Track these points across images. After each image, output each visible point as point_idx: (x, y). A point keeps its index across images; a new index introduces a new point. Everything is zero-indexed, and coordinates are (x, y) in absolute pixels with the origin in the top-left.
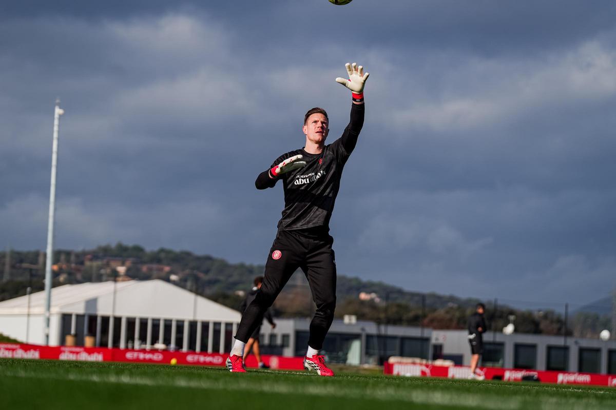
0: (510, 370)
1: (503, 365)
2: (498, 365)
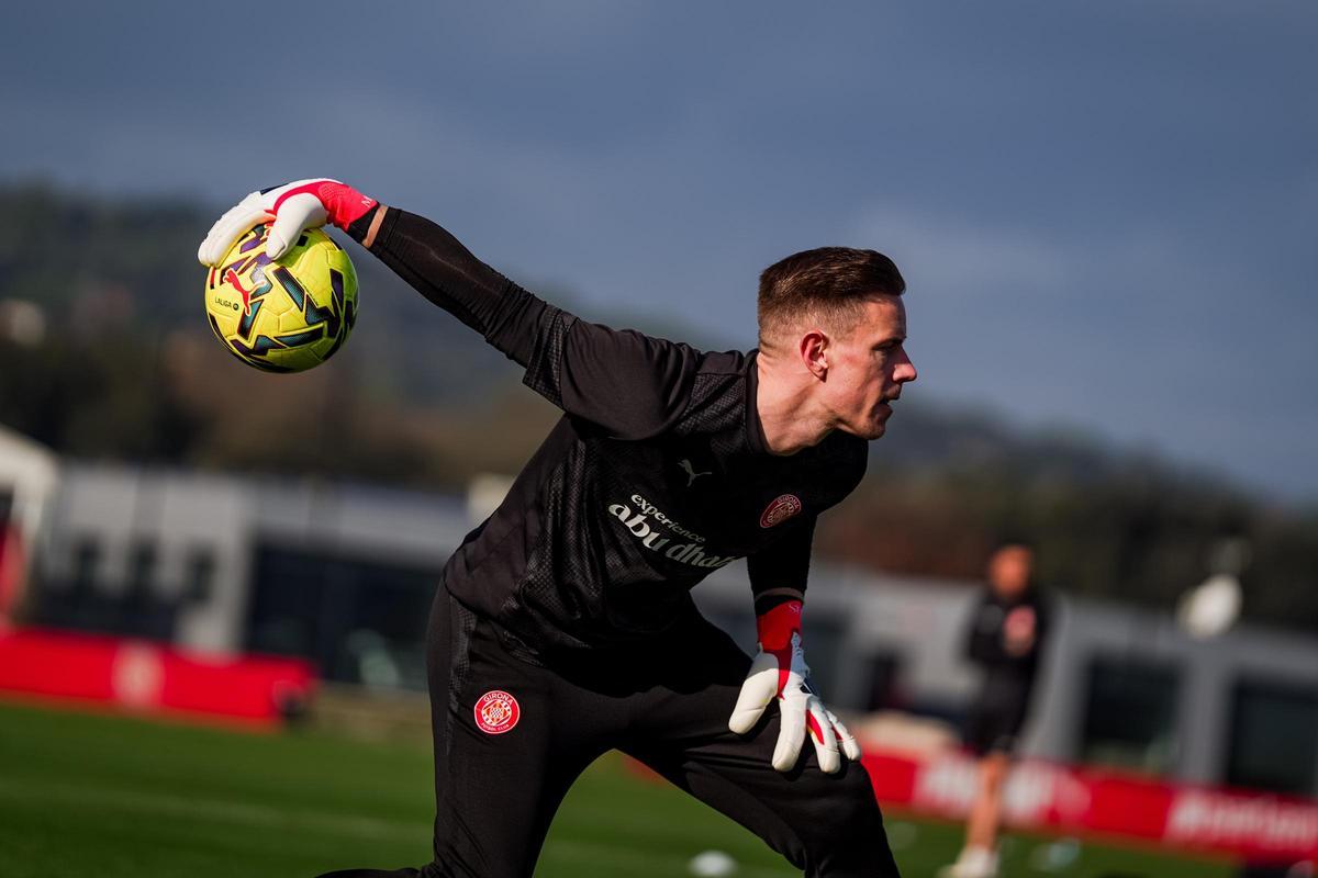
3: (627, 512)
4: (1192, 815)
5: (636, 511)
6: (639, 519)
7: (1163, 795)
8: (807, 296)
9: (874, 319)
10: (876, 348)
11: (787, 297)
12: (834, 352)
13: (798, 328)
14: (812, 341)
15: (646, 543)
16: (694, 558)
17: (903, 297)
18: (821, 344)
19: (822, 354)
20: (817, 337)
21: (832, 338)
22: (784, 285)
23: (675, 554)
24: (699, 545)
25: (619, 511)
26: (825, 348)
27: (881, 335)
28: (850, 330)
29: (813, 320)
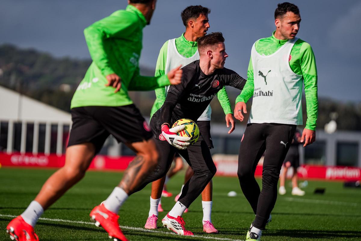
0: (333, 167)
1: (325, 163)
2: (320, 163)
3: (191, 98)
4: (330, 173)
5: (192, 97)
6: (193, 98)
7: (324, 169)
8: (207, 44)
9: (220, 46)
10: (220, 52)
11: (203, 44)
12: (214, 54)
13: (206, 50)
14: (209, 52)
15: (197, 101)
16: (205, 99)
17: (224, 42)
18: (211, 52)
19: (211, 54)
20: (210, 51)
21: (212, 51)
22: (202, 42)
23: (202, 100)
24: (204, 96)
25: (190, 99)
26: (211, 53)
27: (221, 49)
28: (216, 49)
29: (208, 48)
